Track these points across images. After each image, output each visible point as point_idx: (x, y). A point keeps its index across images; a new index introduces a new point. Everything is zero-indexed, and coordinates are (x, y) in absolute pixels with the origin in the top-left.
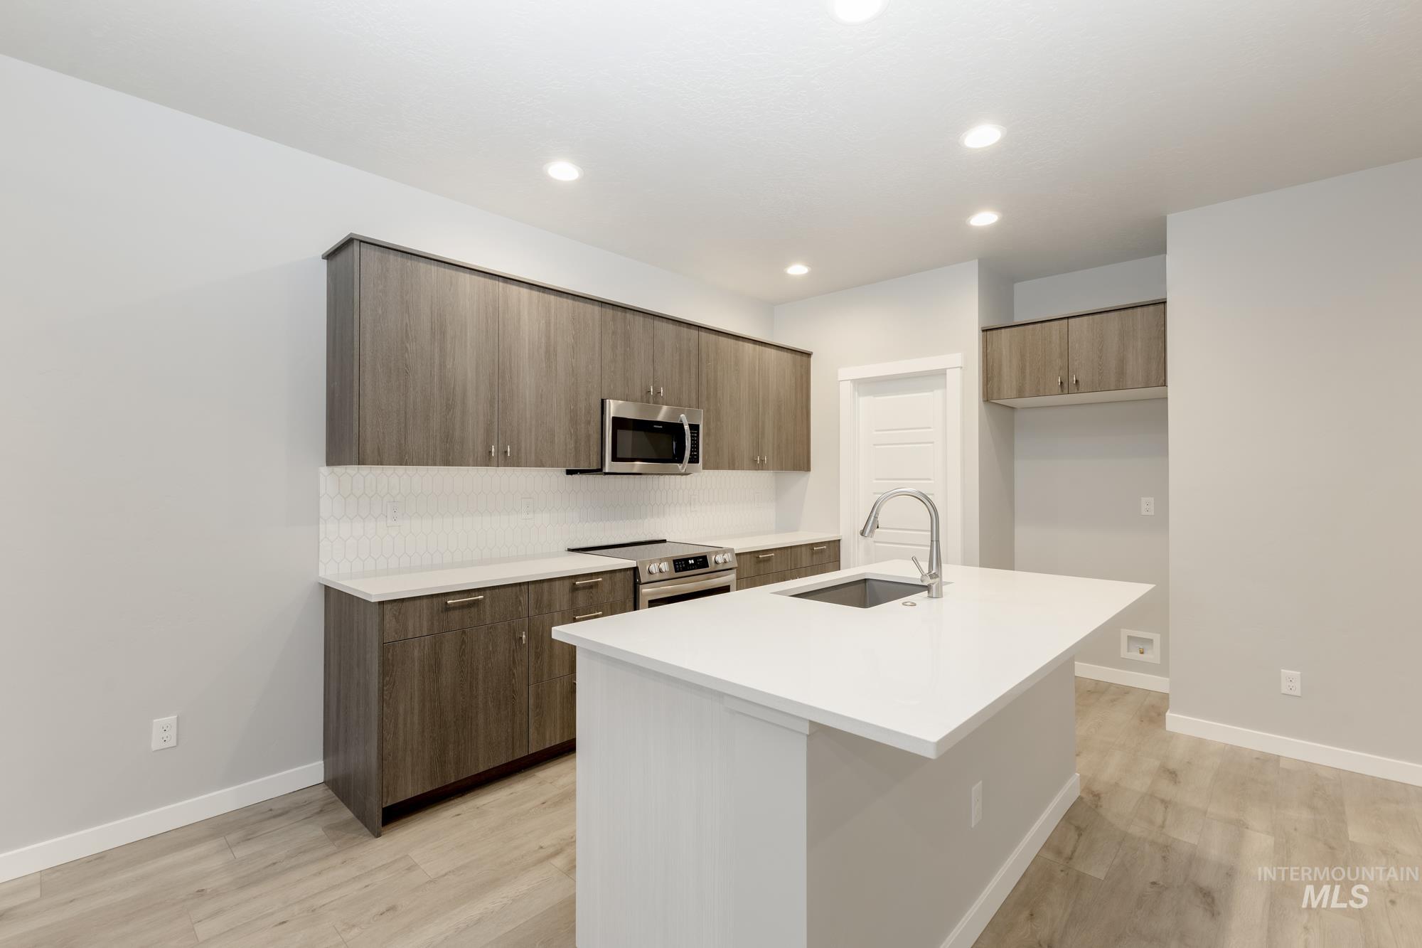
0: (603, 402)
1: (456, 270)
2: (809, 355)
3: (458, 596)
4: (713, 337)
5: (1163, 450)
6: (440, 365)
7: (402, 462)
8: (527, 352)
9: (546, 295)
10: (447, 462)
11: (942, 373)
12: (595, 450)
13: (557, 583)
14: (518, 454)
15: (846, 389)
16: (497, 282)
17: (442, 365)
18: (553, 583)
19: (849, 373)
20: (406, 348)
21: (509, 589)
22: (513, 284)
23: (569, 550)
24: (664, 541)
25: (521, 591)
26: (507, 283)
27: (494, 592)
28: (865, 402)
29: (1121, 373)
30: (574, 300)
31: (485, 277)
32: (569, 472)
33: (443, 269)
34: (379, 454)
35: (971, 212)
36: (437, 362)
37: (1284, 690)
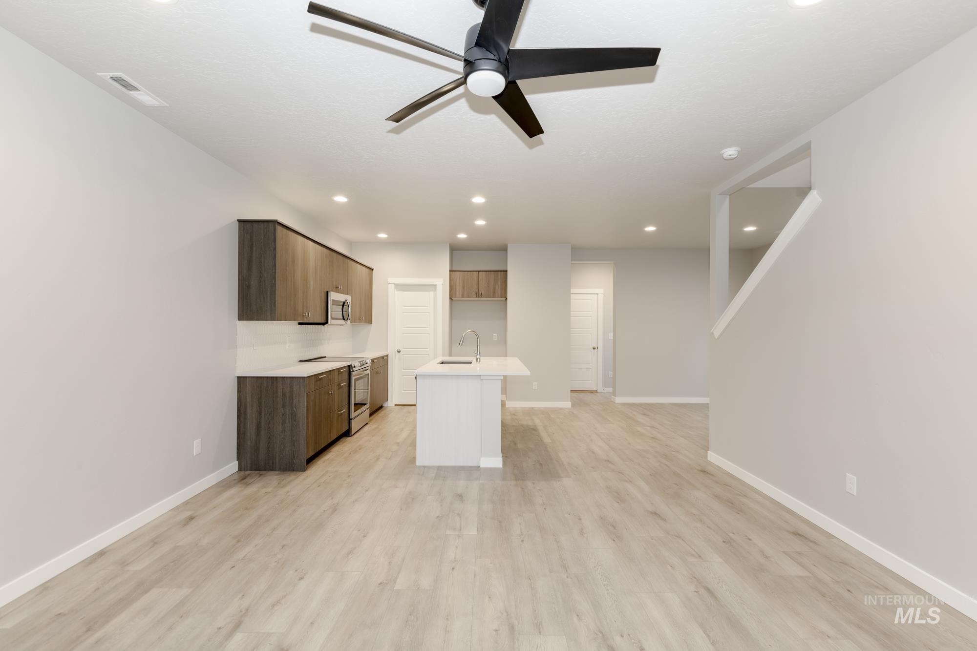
0: (327, 292)
1: (297, 234)
2: (372, 269)
5: (505, 318)
8: (311, 270)
9: (316, 245)
11: (435, 286)
12: (325, 314)
15: (391, 288)
16: (305, 239)
19: (392, 281)
22: (309, 240)
23: (300, 361)
24: (325, 357)
26: (307, 239)
28: (398, 293)
29: (494, 292)
30: (321, 246)
31: (303, 237)
32: (300, 324)
35: (459, 233)
37: (534, 389)
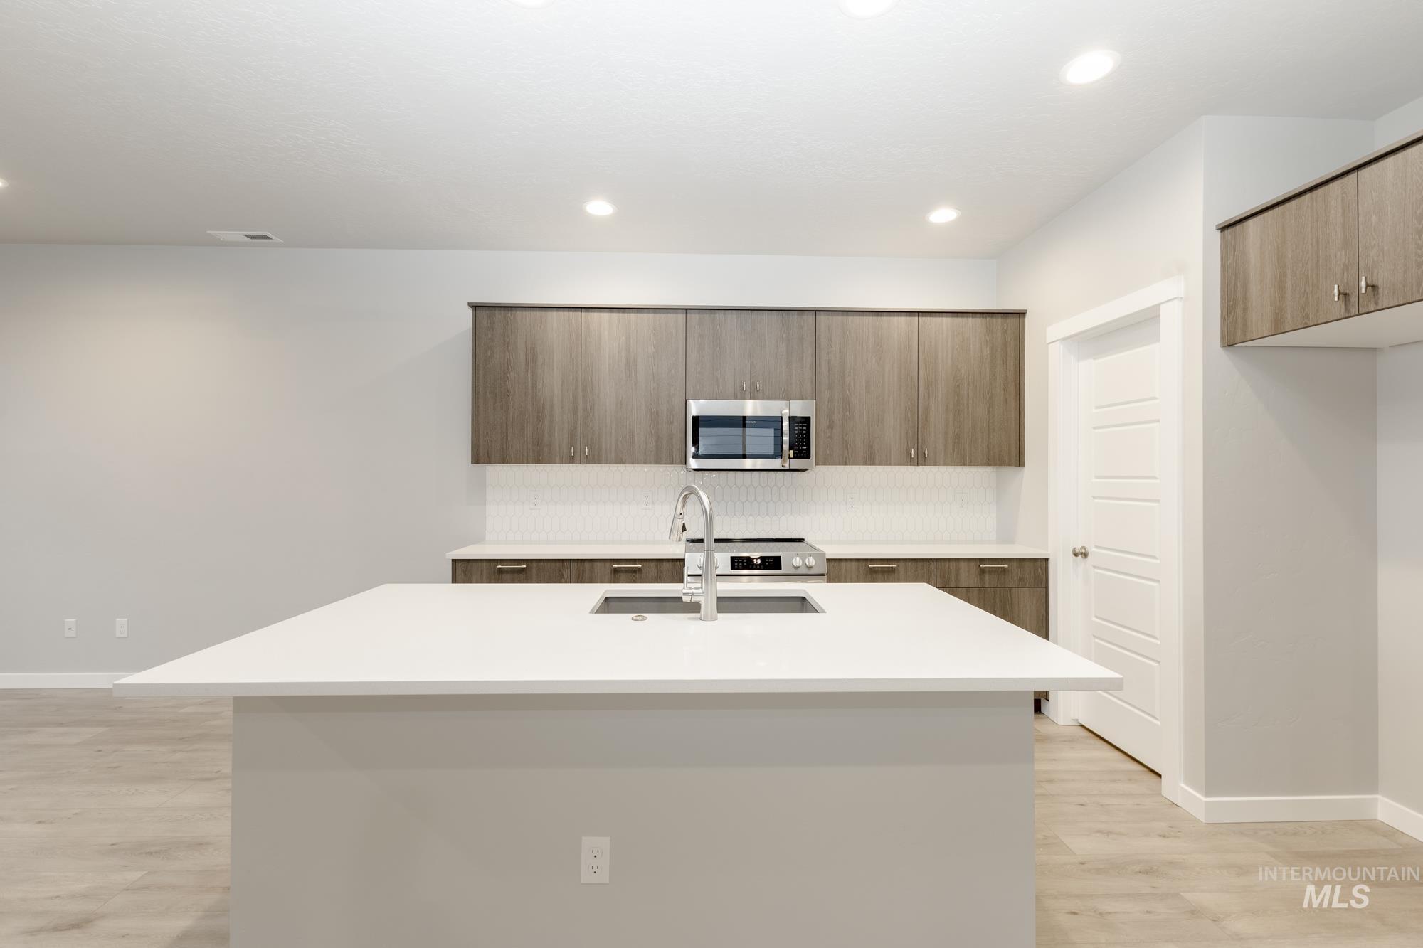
0: (685, 404)
1: (545, 311)
3: (509, 563)
4: (838, 318)
6: (533, 387)
7: (504, 461)
8: (607, 366)
9: (626, 314)
10: (538, 461)
12: (679, 447)
13: (598, 564)
14: (598, 453)
16: (580, 313)
17: (534, 387)
18: (594, 563)
20: (507, 377)
21: (553, 563)
22: (594, 312)
25: (563, 566)
26: (588, 312)
27: (540, 564)
30: (655, 313)
31: (569, 311)
33: (535, 313)
34: (488, 456)
36: (530, 385)
